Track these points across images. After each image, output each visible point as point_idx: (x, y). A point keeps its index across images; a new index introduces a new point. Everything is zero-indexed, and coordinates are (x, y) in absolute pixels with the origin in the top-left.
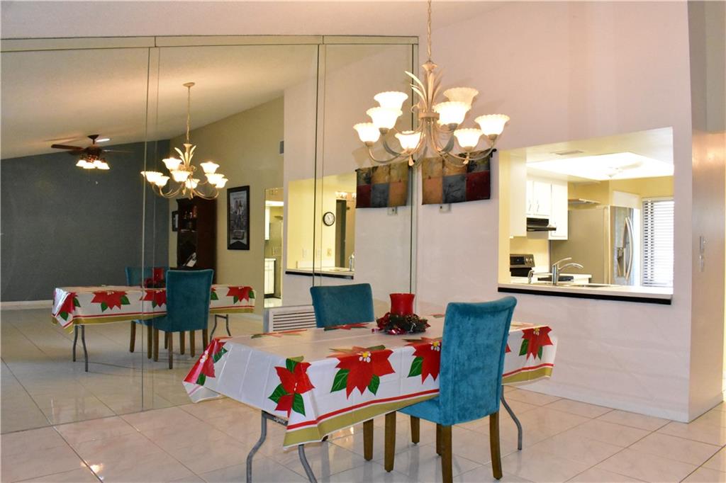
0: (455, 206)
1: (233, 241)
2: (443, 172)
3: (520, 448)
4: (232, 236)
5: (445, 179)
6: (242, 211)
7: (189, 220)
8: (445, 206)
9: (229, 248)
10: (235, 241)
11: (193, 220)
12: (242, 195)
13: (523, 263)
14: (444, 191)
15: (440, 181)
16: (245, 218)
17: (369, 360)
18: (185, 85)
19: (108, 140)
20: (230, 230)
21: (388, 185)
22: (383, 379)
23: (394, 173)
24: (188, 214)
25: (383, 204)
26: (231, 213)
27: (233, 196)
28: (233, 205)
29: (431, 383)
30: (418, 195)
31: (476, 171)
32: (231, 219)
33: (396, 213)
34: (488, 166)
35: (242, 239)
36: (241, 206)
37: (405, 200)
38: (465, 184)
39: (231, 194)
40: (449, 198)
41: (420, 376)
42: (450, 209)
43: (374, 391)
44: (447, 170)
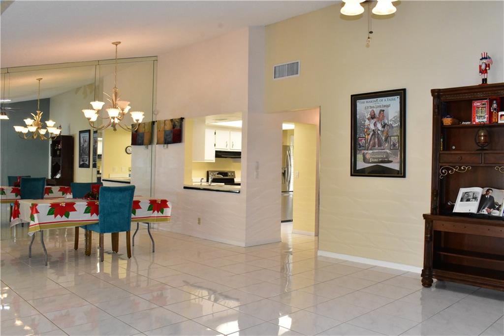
0: (169, 145)
1: (82, 163)
2: (164, 128)
3: (154, 252)
4: (81, 160)
5: (165, 131)
6: (86, 145)
7: (58, 149)
8: (166, 145)
9: (80, 167)
10: (82, 162)
11: (60, 150)
12: (86, 135)
13: (227, 176)
14: (165, 138)
15: (163, 132)
16: (88, 149)
17: (64, 206)
18: (37, 79)
19: (10, 101)
20: (80, 155)
21: (143, 133)
22: (71, 213)
23: (146, 127)
24: (58, 146)
25: (141, 144)
26: (81, 145)
27: (82, 135)
28: (82, 141)
29: (95, 217)
30: (155, 140)
31: (176, 128)
32: (81, 149)
33: (148, 148)
34: (181, 126)
35: (86, 161)
36: (86, 141)
37: (151, 142)
38: (172, 134)
39: (81, 134)
40: (167, 142)
41: (90, 214)
42: (167, 147)
43: (68, 217)
44: (166, 127)
